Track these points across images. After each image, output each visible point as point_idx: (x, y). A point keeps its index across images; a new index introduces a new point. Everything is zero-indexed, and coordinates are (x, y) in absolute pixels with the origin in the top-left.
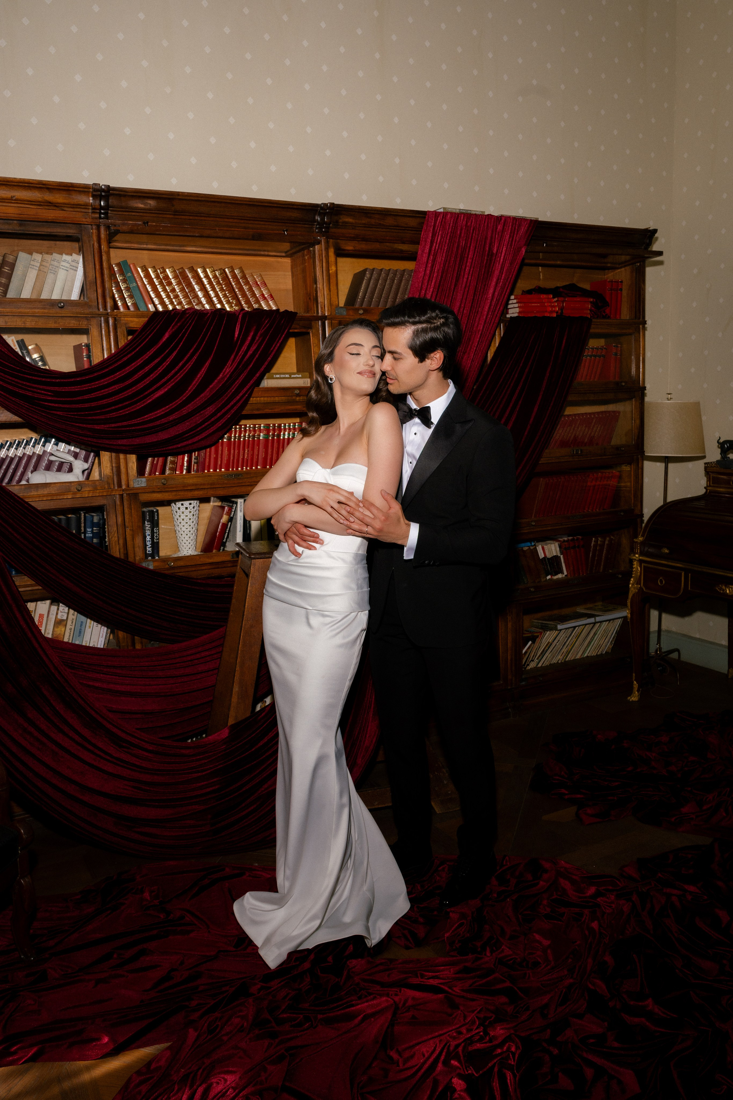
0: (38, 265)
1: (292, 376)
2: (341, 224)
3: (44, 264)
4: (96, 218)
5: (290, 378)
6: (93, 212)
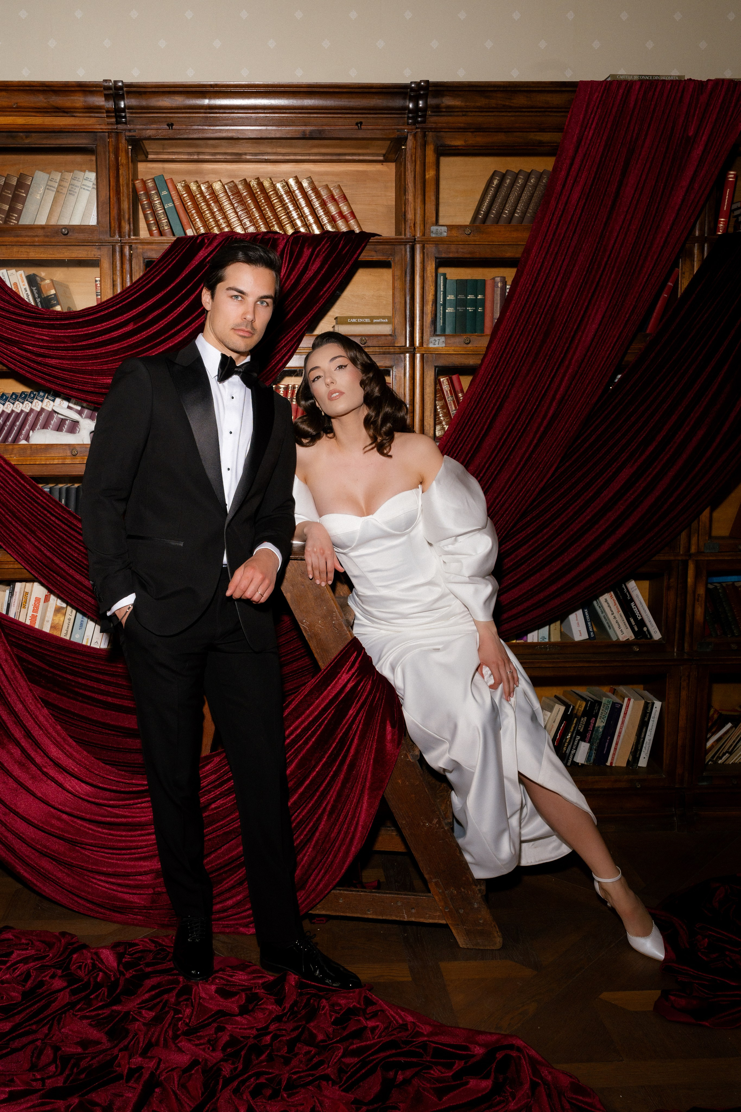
0: (56, 185)
1: (375, 321)
2: (444, 110)
3: (63, 183)
4: (112, 124)
5: (371, 323)
6: (108, 117)
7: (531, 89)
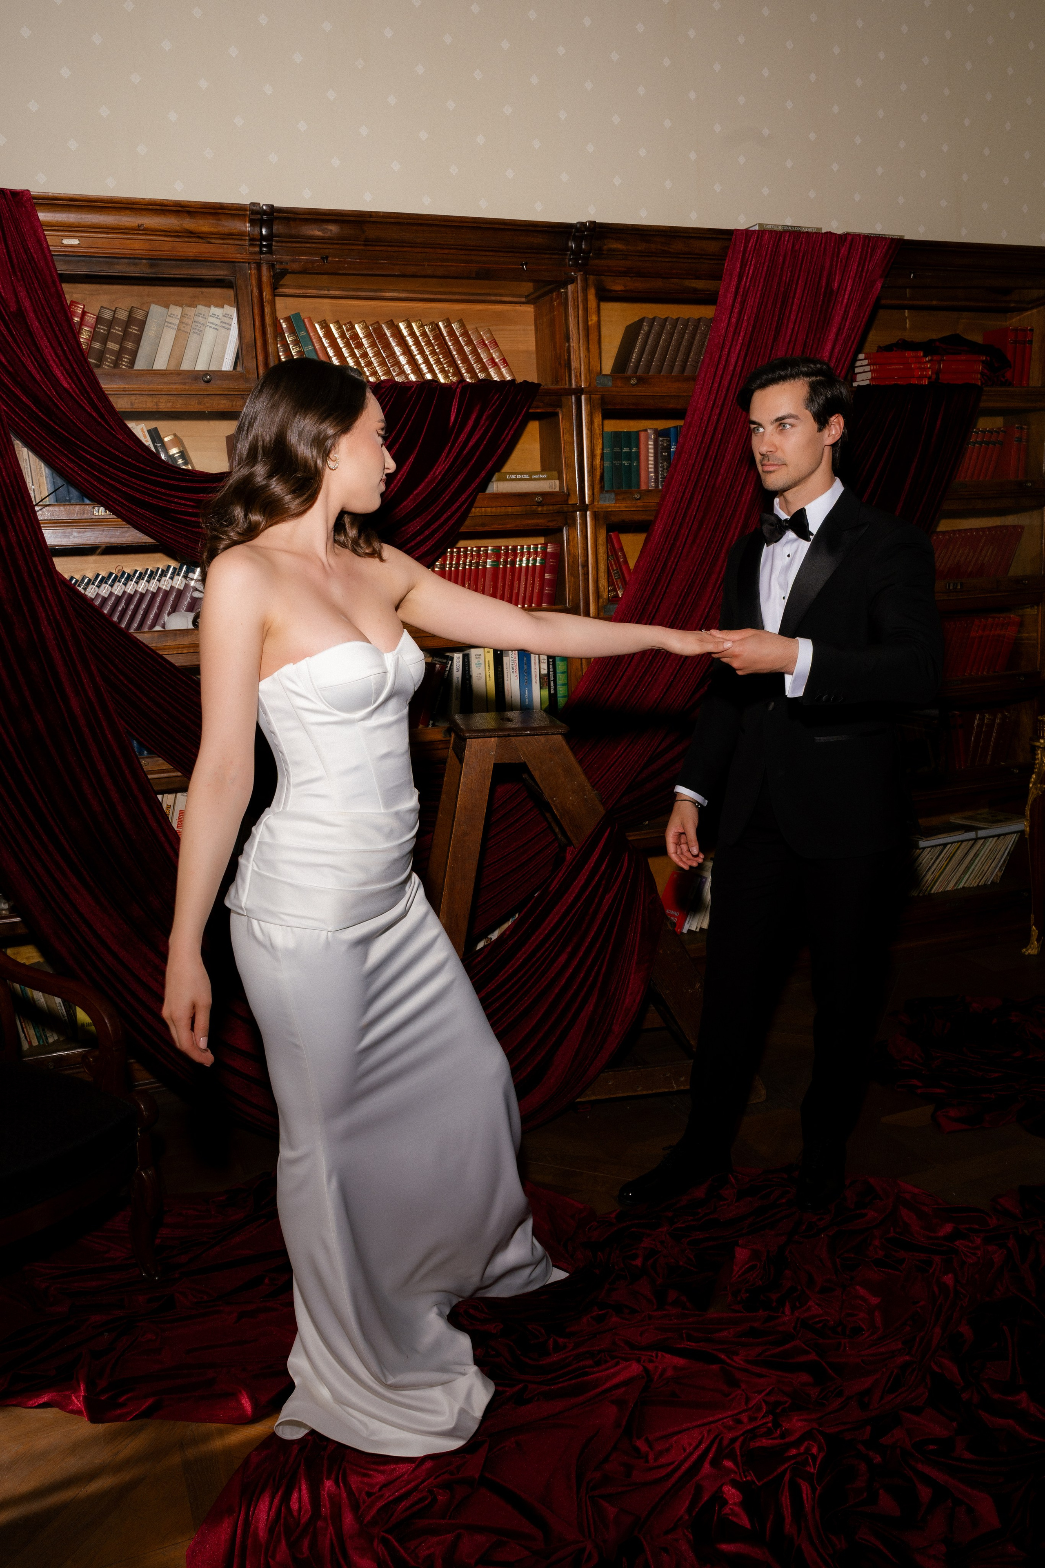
0: (177, 322)
1: (534, 477)
2: (605, 252)
3: (185, 320)
4: (255, 253)
5: (531, 479)
6: (251, 245)
7: (691, 235)
